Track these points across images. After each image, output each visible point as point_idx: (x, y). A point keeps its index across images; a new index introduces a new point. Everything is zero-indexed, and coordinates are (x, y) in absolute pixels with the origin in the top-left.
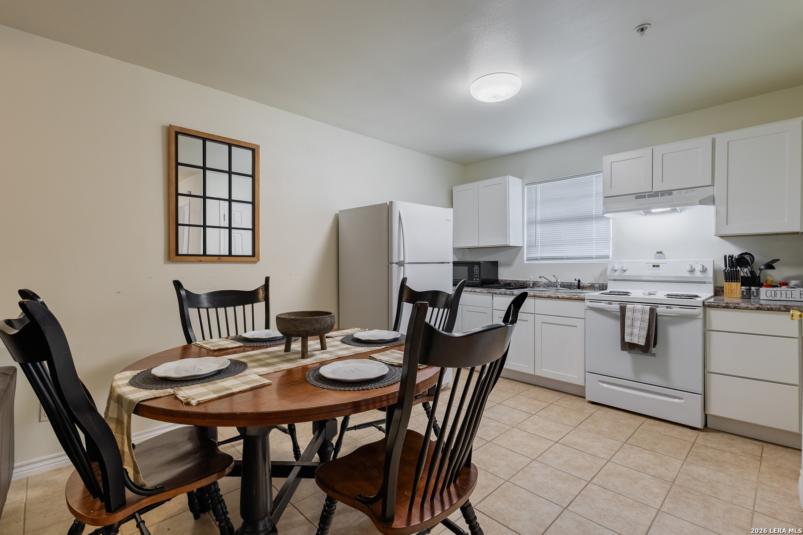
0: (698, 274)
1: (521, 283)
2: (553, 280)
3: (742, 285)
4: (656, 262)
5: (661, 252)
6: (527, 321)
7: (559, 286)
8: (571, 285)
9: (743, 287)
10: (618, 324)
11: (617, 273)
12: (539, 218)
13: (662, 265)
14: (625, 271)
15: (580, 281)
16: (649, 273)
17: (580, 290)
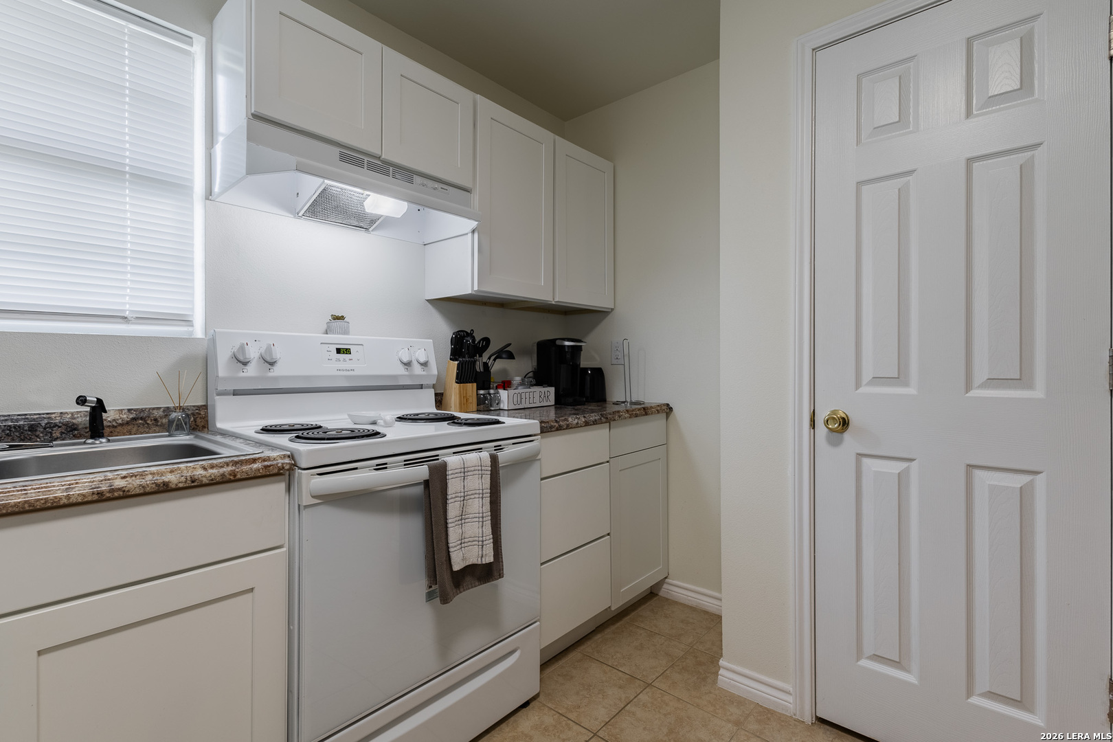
0: (416, 370)
3: (478, 389)
4: (341, 340)
5: (342, 318)
9: (482, 392)
11: (251, 371)
13: (353, 349)
14: (272, 364)
15: (99, 407)
16: (332, 368)
17: (104, 440)
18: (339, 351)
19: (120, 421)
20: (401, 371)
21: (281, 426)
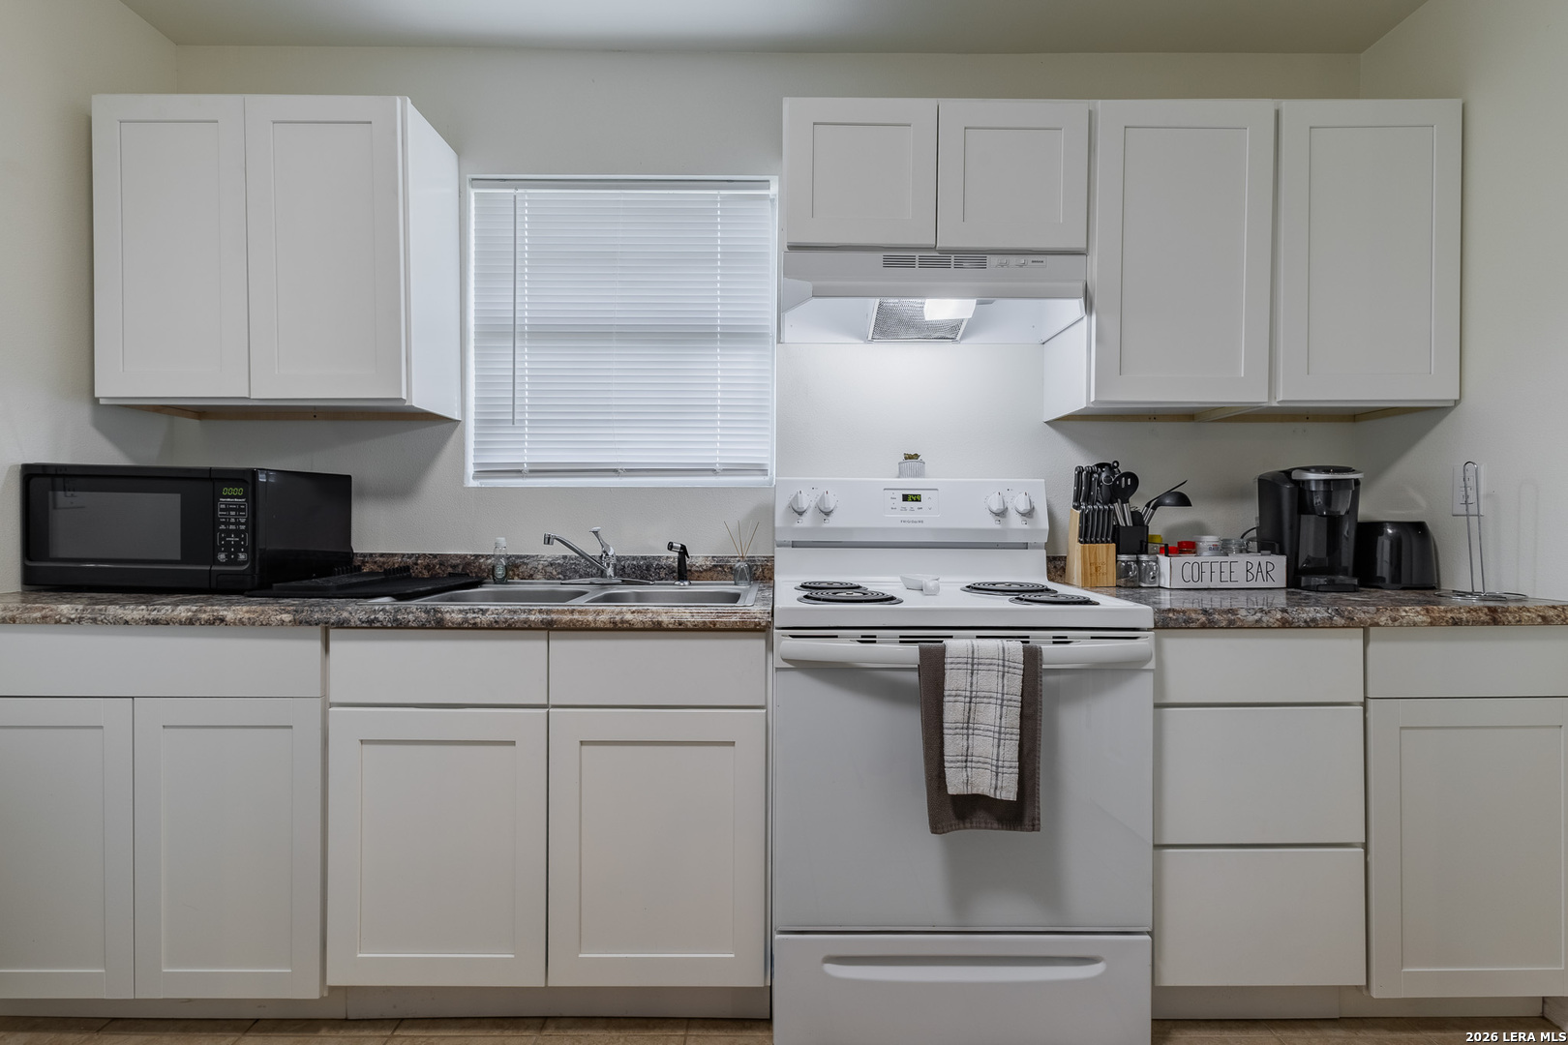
0: (1015, 522)
1: (454, 567)
2: (593, 550)
3: (1118, 552)
4: (911, 484)
5: (916, 456)
6: (513, 743)
7: (610, 571)
8: (648, 568)
9: (1123, 557)
10: (910, 722)
11: (806, 522)
12: (525, 316)
13: (924, 495)
14: (828, 514)
15: (683, 551)
16: (896, 519)
17: (686, 583)
18: (905, 498)
19: (704, 567)
20: (991, 523)
21: (820, 583)
